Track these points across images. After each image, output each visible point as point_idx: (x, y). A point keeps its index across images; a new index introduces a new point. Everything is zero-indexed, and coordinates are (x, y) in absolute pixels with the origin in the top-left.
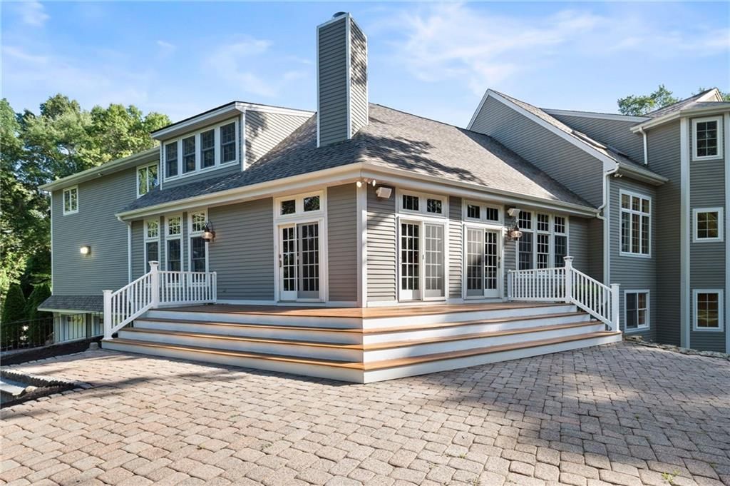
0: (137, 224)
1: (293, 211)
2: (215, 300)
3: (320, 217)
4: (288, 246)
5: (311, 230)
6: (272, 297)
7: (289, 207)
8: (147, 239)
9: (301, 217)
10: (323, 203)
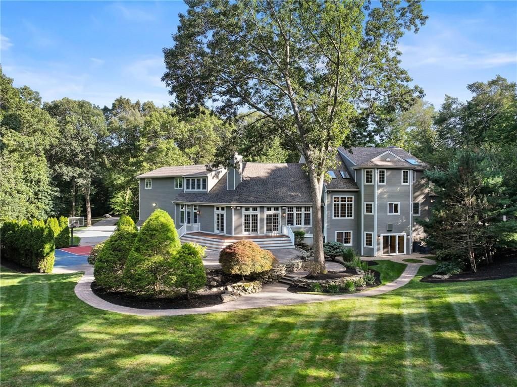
0: (178, 205)
1: (219, 210)
2: (200, 231)
3: (224, 212)
4: (218, 219)
5: (222, 215)
6: (213, 232)
7: (218, 209)
8: (181, 210)
9: (220, 212)
10: (225, 209)
